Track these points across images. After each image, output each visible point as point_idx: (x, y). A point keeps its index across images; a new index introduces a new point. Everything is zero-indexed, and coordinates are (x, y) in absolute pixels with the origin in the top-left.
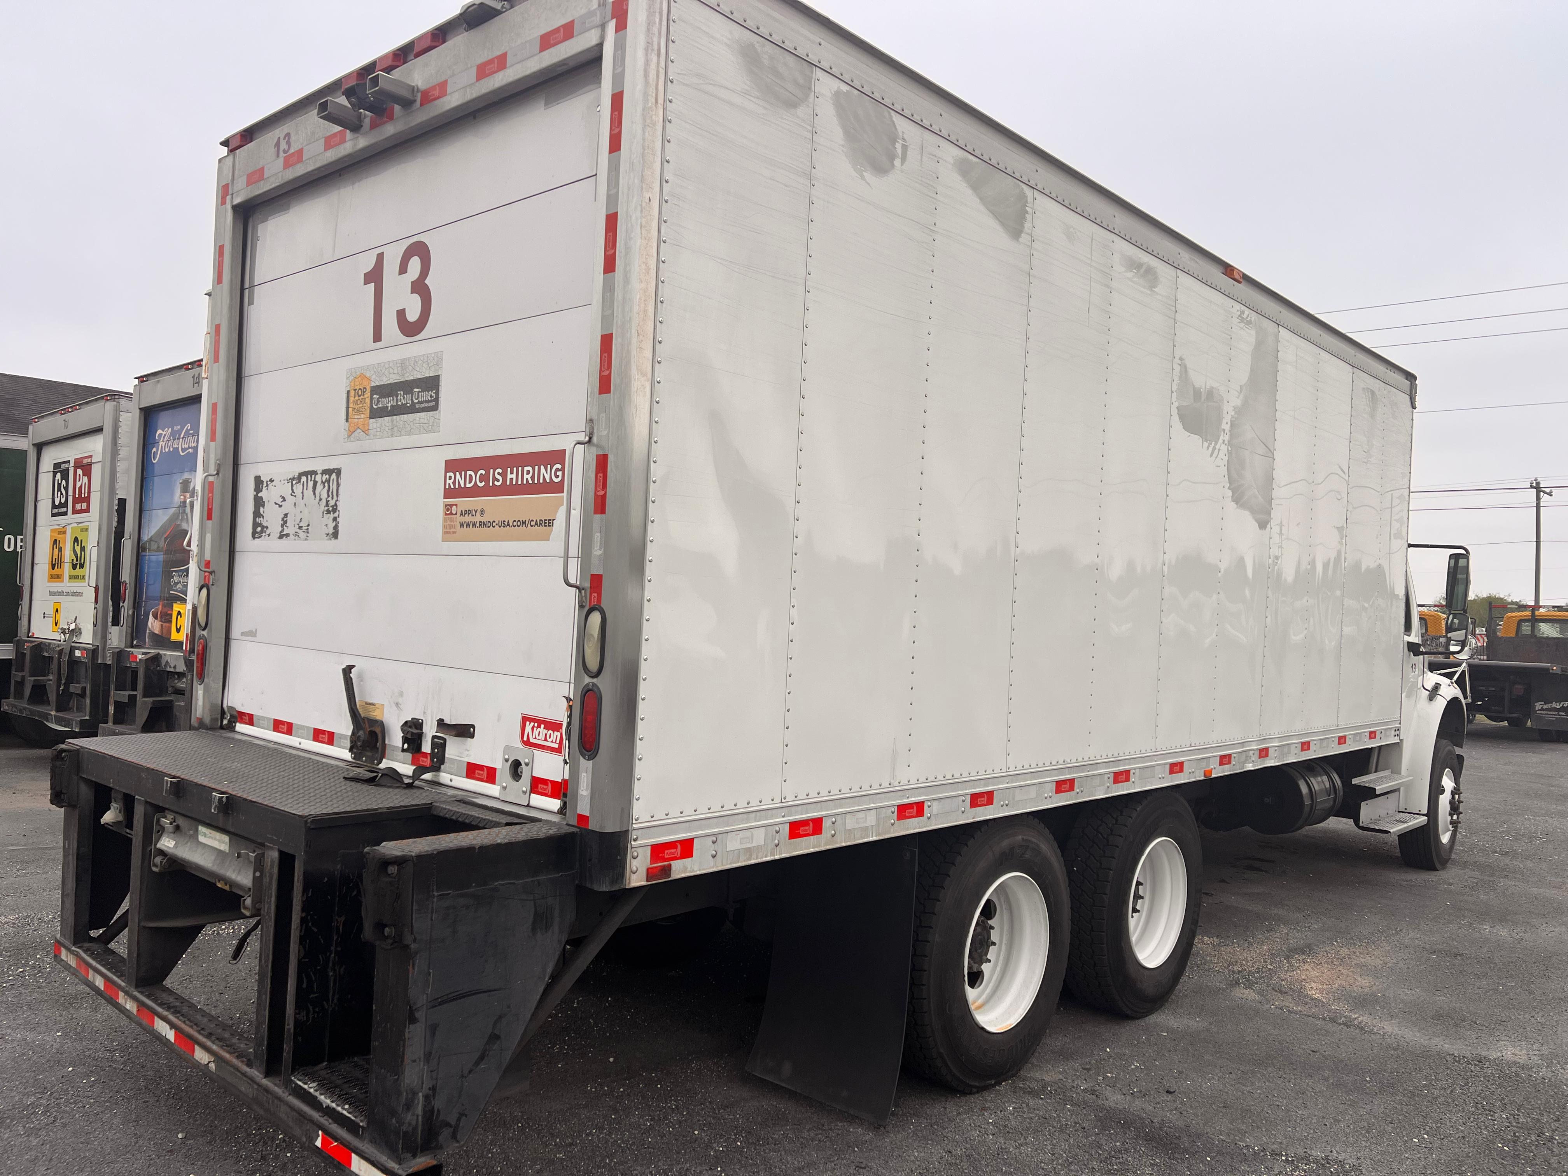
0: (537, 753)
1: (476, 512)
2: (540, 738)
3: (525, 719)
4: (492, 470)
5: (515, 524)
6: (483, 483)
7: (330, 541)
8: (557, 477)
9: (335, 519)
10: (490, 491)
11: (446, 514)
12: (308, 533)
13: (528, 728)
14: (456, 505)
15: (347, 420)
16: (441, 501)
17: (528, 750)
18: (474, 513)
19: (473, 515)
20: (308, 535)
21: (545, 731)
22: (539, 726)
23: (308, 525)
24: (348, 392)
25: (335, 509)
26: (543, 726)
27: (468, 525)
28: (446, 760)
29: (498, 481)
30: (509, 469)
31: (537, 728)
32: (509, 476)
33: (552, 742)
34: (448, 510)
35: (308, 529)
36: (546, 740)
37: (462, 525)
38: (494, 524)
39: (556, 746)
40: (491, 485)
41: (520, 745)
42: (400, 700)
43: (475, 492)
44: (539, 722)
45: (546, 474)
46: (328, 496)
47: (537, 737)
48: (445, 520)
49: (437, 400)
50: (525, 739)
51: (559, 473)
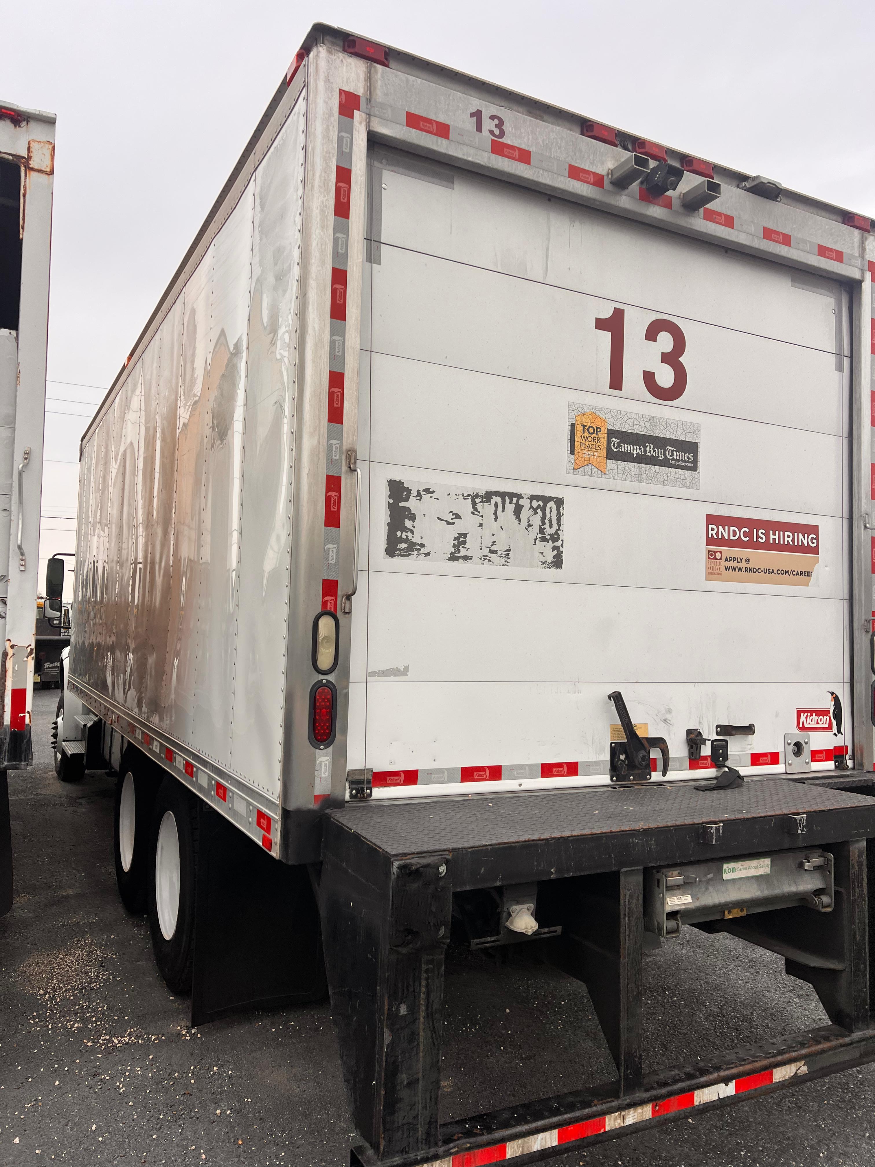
0: (812, 734)
1: (741, 560)
2: (813, 723)
3: (799, 712)
4: (755, 530)
5: (779, 572)
6: (747, 539)
7: (547, 569)
8: (813, 543)
9: (555, 548)
10: (752, 545)
11: (709, 558)
12: (508, 558)
13: (803, 717)
14: (721, 552)
15: (572, 452)
16: (703, 548)
17: (804, 733)
18: (739, 560)
19: (738, 562)
20: (508, 560)
21: (817, 717)
22: (811, 715)
23: (509, 550)
24: (573, 426)
25: (555, 537)
26: (814, 714)
27: (734, 569)
28: (729, 757)
29: (762, 538)
30: (771, 532)
31: (810, 716)
32: (772, 537)
33: (823, 724)
34: (712, 555)
35: (508, 554)
36: (818, 723)
37: (727, 568)
38: (759, 571)
39: (827, 726)
40: (755, 540)
41: (797, 731)
42: (668, 717)
43: (738, 544)
44: (811, 712)
45: (804, 540)
46: (544, 523)
47: (811, 723)
48: (708, 563)
49: (695, 461)
50: (801, 726)
51: (815, 541)
